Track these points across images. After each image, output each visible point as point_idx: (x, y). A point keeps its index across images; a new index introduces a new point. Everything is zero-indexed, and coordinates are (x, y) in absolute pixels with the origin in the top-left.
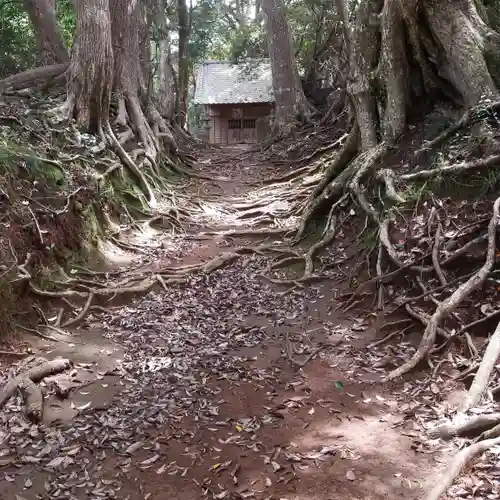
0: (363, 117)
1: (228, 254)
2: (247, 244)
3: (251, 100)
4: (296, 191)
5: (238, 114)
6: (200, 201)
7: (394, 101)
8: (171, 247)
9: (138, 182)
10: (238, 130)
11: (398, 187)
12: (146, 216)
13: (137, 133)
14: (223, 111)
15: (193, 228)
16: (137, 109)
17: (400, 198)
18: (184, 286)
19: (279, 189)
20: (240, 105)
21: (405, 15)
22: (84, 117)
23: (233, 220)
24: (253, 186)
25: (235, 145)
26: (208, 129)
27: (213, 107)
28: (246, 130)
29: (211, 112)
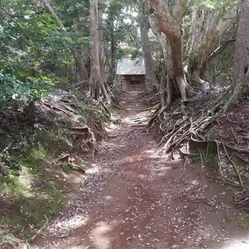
0: (162, 100)
1: (132, 130)
2: (135, 128)
3: (139, 73)
4: (149, 114)
5: (133, 79)
6: (124, 117)
7: (169, 96)
8: (119, 128)
9: (108, 112)
10: (133, 85)
11: (166, 117)
12: (111, 121)
13: (105, 96)
14: (128, 77)
15: (123, 124)
16: (104, 89)
17: (166, 119)
18: (123, 136)
19: (144, 113)
20: (135, 75)
21: (172, 77)
22: (93, 95)
23: (132, 122)
24: (138, 112)
25: (132, 91)
27: (124, 76)
28: (136, 85)
29: (123, 78)
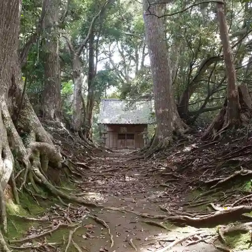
5: (123, 130)
10: (123, 140)
14: (115, 128)
26: (105, 139)
28: (128, 140)
